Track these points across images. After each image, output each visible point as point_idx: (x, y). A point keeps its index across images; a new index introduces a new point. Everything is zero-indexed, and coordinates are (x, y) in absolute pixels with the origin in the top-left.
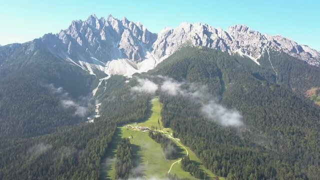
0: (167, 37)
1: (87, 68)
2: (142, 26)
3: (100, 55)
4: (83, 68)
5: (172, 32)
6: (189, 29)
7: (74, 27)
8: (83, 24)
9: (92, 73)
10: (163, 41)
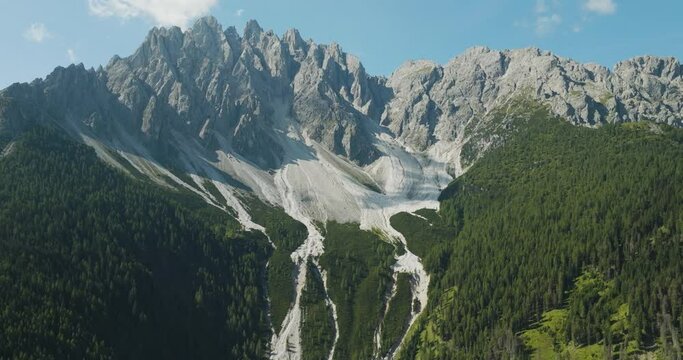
0: (430, 87)
1: (221, 199)
2: (344, 56)
3: (251, 143)
4: (209, 199)
5: (440, 72)
6: (499, 67)
7: (156, 48)
8: (187, 42)
9: (247, 222)
10: (420, 98)
